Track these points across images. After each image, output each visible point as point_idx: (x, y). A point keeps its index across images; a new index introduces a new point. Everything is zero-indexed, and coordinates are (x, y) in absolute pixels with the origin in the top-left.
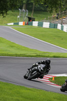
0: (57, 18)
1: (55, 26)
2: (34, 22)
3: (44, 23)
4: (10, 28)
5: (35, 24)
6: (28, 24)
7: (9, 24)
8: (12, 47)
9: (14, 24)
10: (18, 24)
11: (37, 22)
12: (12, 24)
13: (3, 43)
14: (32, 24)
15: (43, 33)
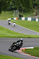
0: (36, 15)
1: (35, 20)
2: (22, 18)
3: (28, 18)
5: (23, 19)
8: (9, 32)
9: (11, 19)
10: (13, 19)
11: (24, 18)
13: (3, 30)
15: (28, 24)
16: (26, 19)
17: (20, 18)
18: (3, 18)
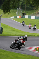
1: (38, 18)
2: (26, 16)
3: (32, 16)
4: (12, 19)
6: (22, 17)
7: (11, 17)
8: (13, 30)
10: (16, 17)
11: (28, 16)
12: (13, 17)
13: (7, 28)
14: (25, 17)
15: (31, 22)
16: (30, 17)
17: (23, 16)
18: (6, 16)
